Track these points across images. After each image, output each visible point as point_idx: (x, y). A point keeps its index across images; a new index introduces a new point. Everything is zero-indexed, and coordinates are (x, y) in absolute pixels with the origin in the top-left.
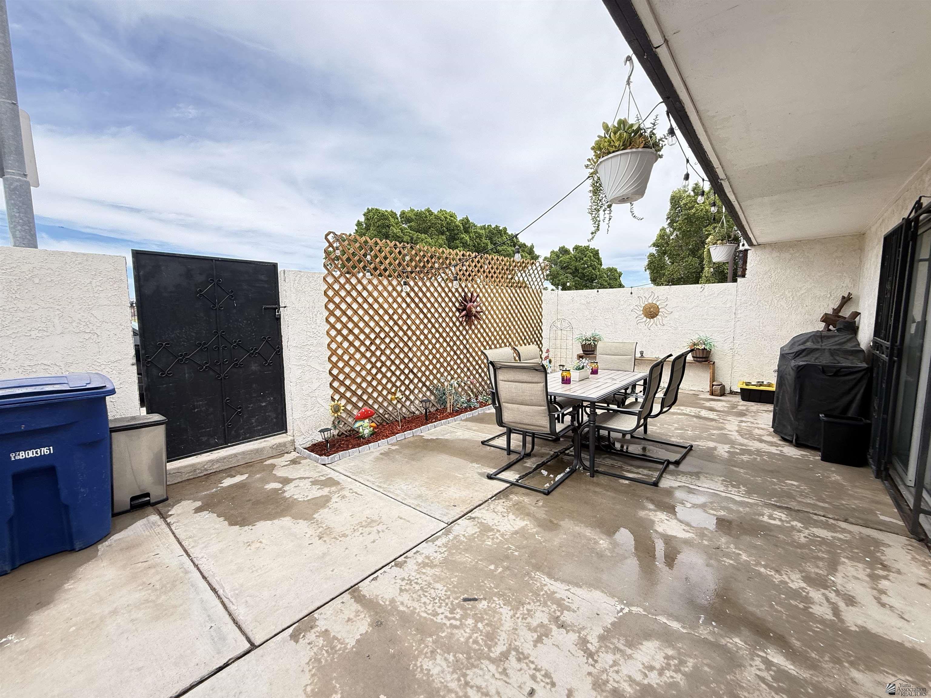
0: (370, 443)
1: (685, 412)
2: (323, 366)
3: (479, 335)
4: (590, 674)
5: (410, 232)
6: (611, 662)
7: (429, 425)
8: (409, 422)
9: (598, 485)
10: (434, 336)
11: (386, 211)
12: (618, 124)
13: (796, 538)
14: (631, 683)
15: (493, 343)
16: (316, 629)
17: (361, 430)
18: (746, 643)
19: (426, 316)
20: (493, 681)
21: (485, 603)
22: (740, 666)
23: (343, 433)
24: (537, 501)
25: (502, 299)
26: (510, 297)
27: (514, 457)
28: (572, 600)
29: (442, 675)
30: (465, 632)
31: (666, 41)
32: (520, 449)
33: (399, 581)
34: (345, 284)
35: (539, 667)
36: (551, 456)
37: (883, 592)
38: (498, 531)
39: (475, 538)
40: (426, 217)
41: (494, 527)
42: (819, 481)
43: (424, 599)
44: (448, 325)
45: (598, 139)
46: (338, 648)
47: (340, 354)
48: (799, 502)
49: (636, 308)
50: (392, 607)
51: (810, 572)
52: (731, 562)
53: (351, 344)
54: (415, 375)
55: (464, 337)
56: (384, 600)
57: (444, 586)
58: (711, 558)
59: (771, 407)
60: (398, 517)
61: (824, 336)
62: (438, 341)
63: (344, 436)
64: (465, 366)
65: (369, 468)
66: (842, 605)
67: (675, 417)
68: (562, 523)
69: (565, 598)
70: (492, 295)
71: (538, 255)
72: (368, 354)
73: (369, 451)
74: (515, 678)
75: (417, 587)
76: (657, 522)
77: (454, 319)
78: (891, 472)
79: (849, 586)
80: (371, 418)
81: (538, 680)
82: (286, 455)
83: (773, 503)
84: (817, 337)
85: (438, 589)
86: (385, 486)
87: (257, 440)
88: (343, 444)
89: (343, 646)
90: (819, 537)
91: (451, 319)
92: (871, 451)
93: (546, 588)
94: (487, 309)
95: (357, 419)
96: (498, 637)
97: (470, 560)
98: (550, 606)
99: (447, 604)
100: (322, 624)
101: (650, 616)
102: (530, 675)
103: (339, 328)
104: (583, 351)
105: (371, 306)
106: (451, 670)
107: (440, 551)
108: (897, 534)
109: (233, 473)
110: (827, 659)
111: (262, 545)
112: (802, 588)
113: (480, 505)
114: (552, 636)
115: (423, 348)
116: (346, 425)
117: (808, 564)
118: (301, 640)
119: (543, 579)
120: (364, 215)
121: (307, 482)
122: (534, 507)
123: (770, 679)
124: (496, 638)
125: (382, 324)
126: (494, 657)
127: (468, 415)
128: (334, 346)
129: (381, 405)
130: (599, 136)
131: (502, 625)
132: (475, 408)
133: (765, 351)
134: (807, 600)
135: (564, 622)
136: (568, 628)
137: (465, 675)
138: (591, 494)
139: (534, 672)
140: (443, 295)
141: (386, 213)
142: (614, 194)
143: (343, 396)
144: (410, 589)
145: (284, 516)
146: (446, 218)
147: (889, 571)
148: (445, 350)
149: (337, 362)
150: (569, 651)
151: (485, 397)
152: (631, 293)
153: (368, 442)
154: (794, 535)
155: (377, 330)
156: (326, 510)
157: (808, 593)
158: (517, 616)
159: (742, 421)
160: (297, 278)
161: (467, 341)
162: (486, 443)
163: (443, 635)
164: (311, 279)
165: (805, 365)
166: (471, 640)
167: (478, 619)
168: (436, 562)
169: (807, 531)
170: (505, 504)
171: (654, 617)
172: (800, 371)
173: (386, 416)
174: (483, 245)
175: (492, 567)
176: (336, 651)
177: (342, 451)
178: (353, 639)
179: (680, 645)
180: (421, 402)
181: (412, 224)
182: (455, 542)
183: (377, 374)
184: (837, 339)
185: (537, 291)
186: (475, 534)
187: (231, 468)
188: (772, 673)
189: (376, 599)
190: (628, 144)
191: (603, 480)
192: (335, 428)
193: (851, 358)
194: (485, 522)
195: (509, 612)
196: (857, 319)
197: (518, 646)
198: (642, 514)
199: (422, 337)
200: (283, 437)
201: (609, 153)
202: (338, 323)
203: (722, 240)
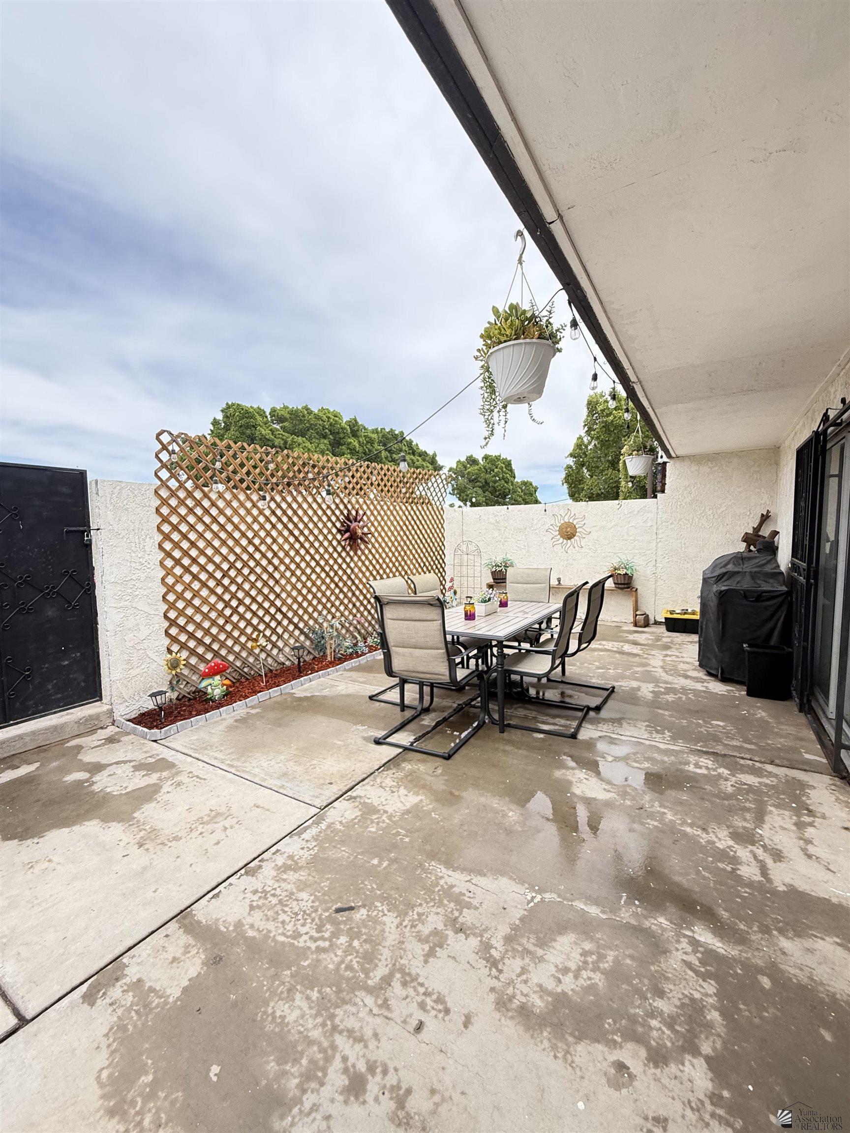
0: (222, 707)
1: (606, 647)
2: (155, 607)
3: (367, 563)
4: (493, 989)
5: (284, 434)
6: (518, 970)
7: (302, 679)
8: (276, 676)
9: (509, 742)
10: (308, 565)
11: (252, 407)
12: (509, 309)
13: (723, 787)
14: (542, 994)
15: (385, 572)
16: (124, 981)
17: (209, 690)
18: (671, 923)
19: (297, 539)
20: (370, 1019)
21: (363, 911)
22: (665, 952)
23: (184, 696)
24: (436, 768)
25: (395, 518)
26: (405, 515)
27: (408, 714)
28: (474, 893)
29: (301, 1022)
30: (336, 956)
31: (560, 216)
32: (416, 703)
33: (249, 895)
34: (186, 498)
35: (430, 990)
36: (455, 710)
37: (808, 842)
38: (386, 812)
39: (355, 824)
40: (304, 416)
41: (381, 807)
42: (744, 718)
43: (282, 917)
44: (326, 550)
45: (488, 325)
46: (154, 1005)
47: (180, 591)
48: (726, 745)
49: (551, 527)
50: (238, 934)
51: (738, 827)
52: (656, 823)
53: (195, 577)
54: (285, 615)
55: (348, 566)
56: (227, 925)
57: (311, 895)
58: (634, 822)
59: (695, 638)
60: (255, 805)
61: (745, 558)
62: (313, 571)
63: (186, 700)
64: (350, 601)
65: (218, 741)
66: (769, 862)
67: (596, 653)
68: (464, 794)
69: (466, 892)
70: (382, 513)
71: (441, 465)
72: (219, 590)
73: (219, 718)
74: (399, 1009)
75: (274, 901)
76: (575, 783)
77: (335, 543)
78: (813, 704)
79: (776, 839)
80: (224, 673)
81: (428, 1008)
82: (99, 731)
83: (699, 748)
84: (738, 558)
85: (302, 900)
86: (239, 764)
87: (55, 713)
88: (185, 711)
89: (163, 1000)
90: (746, 784)
91: (330, 543)
92: (794, 682)
93: (442, 882)
94: (376, 530)
95: (205, 676)
96: (379, 957)
97: (347, 854)
98: (446, 905)
99: (313, 920)
100: (133, 972)
101: (565, 902)
102: (418, 1003)
103: (178, 557)
104: (494, 579)
105: (222, 527)
106: (314, 1012)
107: (308, 847)
108: (822, 773)
109: (16, 762)
110: (755, 929)
111: (52, 865)
112: (730, 847)
113: (363, 780)
114: (448, 945)
115: (294, 580)
116: (189, 685)
117: (736, 817)
118: (99, 1002)
119: (439, 870)
120: (222, 411)
121: (128, 768)
122: (432, 776)
123: (697, 963)
124: (377, 958)
125: (238, 550)
126: (373, 984)
127: (354, 662)
128: (170, 580)
129: (238, 656)
130: (489, 323)
131: (384, 939)
132: (363, 654)
133: (688, 576)
134: (735, 860)
135: (463, 924)
136: (468, 932)
137: (332, 1017)
138: (500, 754)
139: (424, 997)
140: (320, 512)
141: (251, 410)
142: (508, 392)
143: (184, 646)
144: (264, 904)
145: (89, 820)
146: (329, 418)
147: (814, 816)
148: (323, 582)
149: (176, 601)
150: (468, 962)
151: (376, 640)
152: (545, 511)
153: (219, 705)
154: (721, 785)
155: (232, 558)
156: (153, 804)
157: (735, 852)
158: (404, 924)
159: (666, 656)
160: (116, 491)
161: (352, 570)
162: (375, 698)
163: (306, 964)
164: (136, 492)
165: (727, 591)
166: (343, 966)
167: (353, 935)
168: (302, 863)
169: (734, 779)
170: (395, 776)
171: (570, 903)
172: (723, 596)
173: (246, 670)
174: (376, 452)
175: (375, 861)
176: (151, 1009)
177: (182, 720)
178: (178, 988)
179: (598, 936)
180: (293, 649)
181: (286, 424)
182: (329, 833)
183: (231, 615)
184: (757, 561)
185: (437, 508)
186: (355, 819)
187: (14, 755)
188: (699, 955)
189: (216, 924)
190: (520, 332)
191: (516, 735)
192: (173, 689)
193: (771, 581)
194: (369, 801)
195: (394, 920)
196: (776, 539)
197: (404, 965)
198: (558, 774)
199: (293, 566)
200: (95, 707)
201: (500, 343)
202: (176, 550)
203: (638, 451)
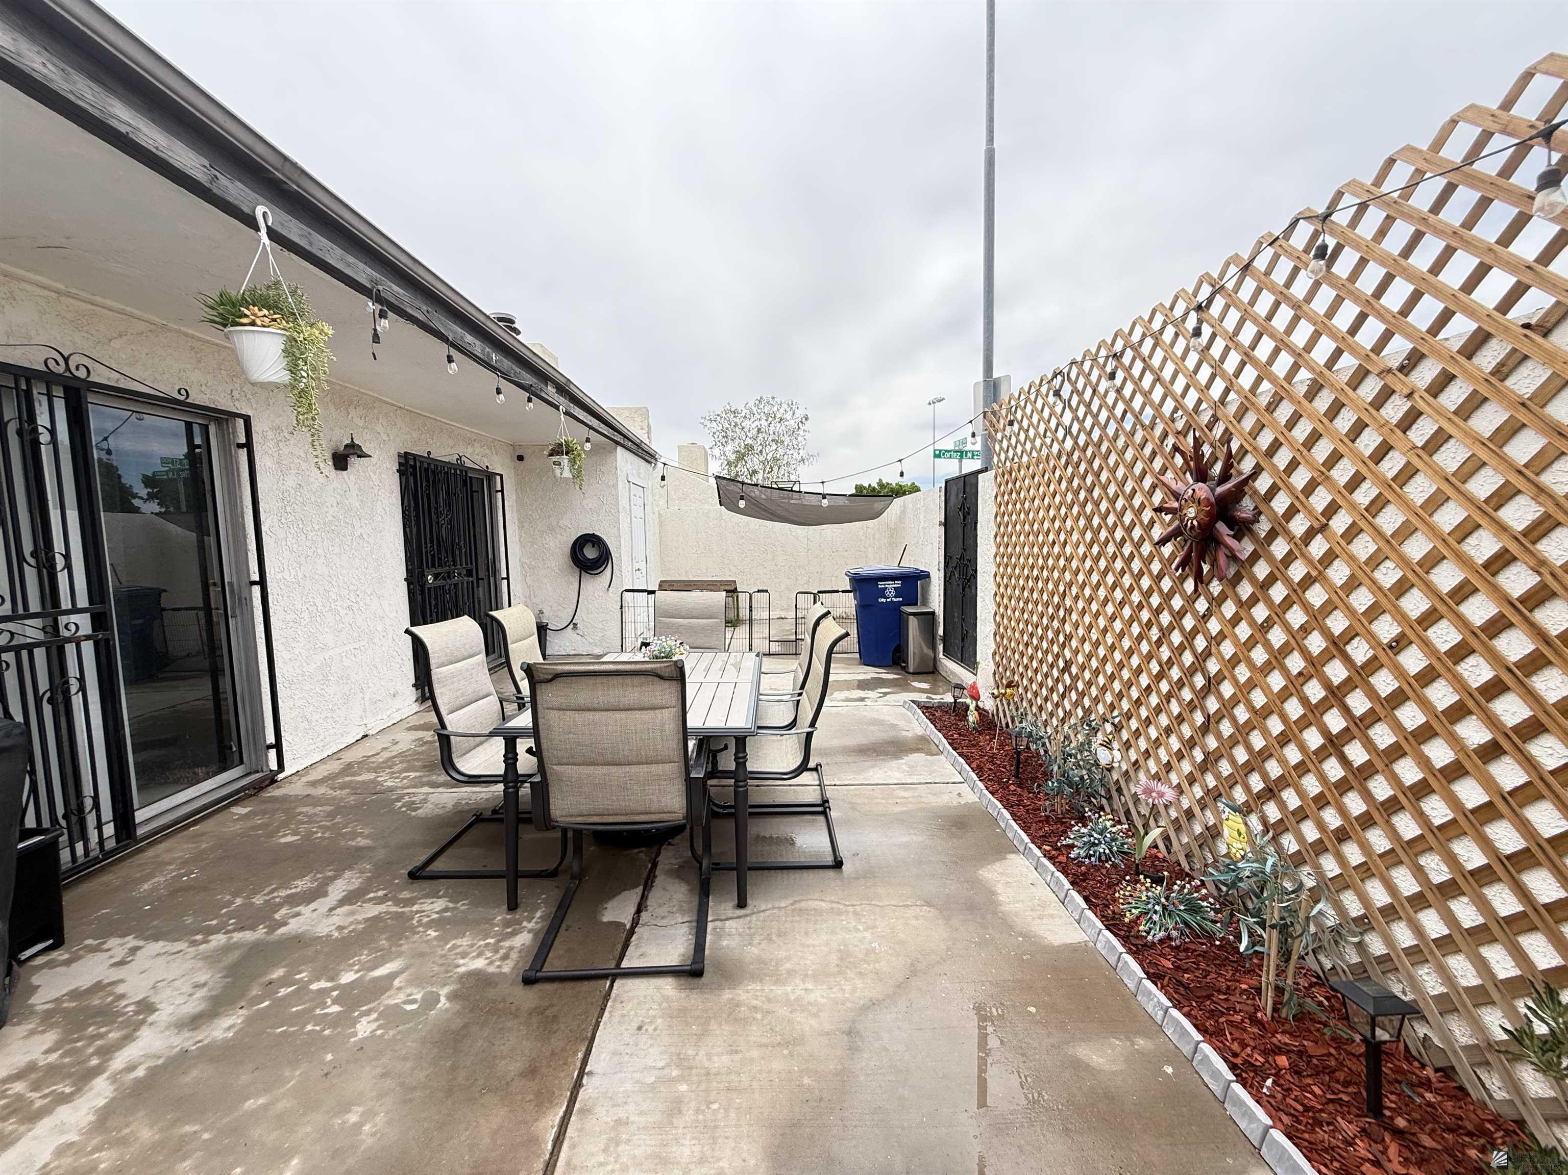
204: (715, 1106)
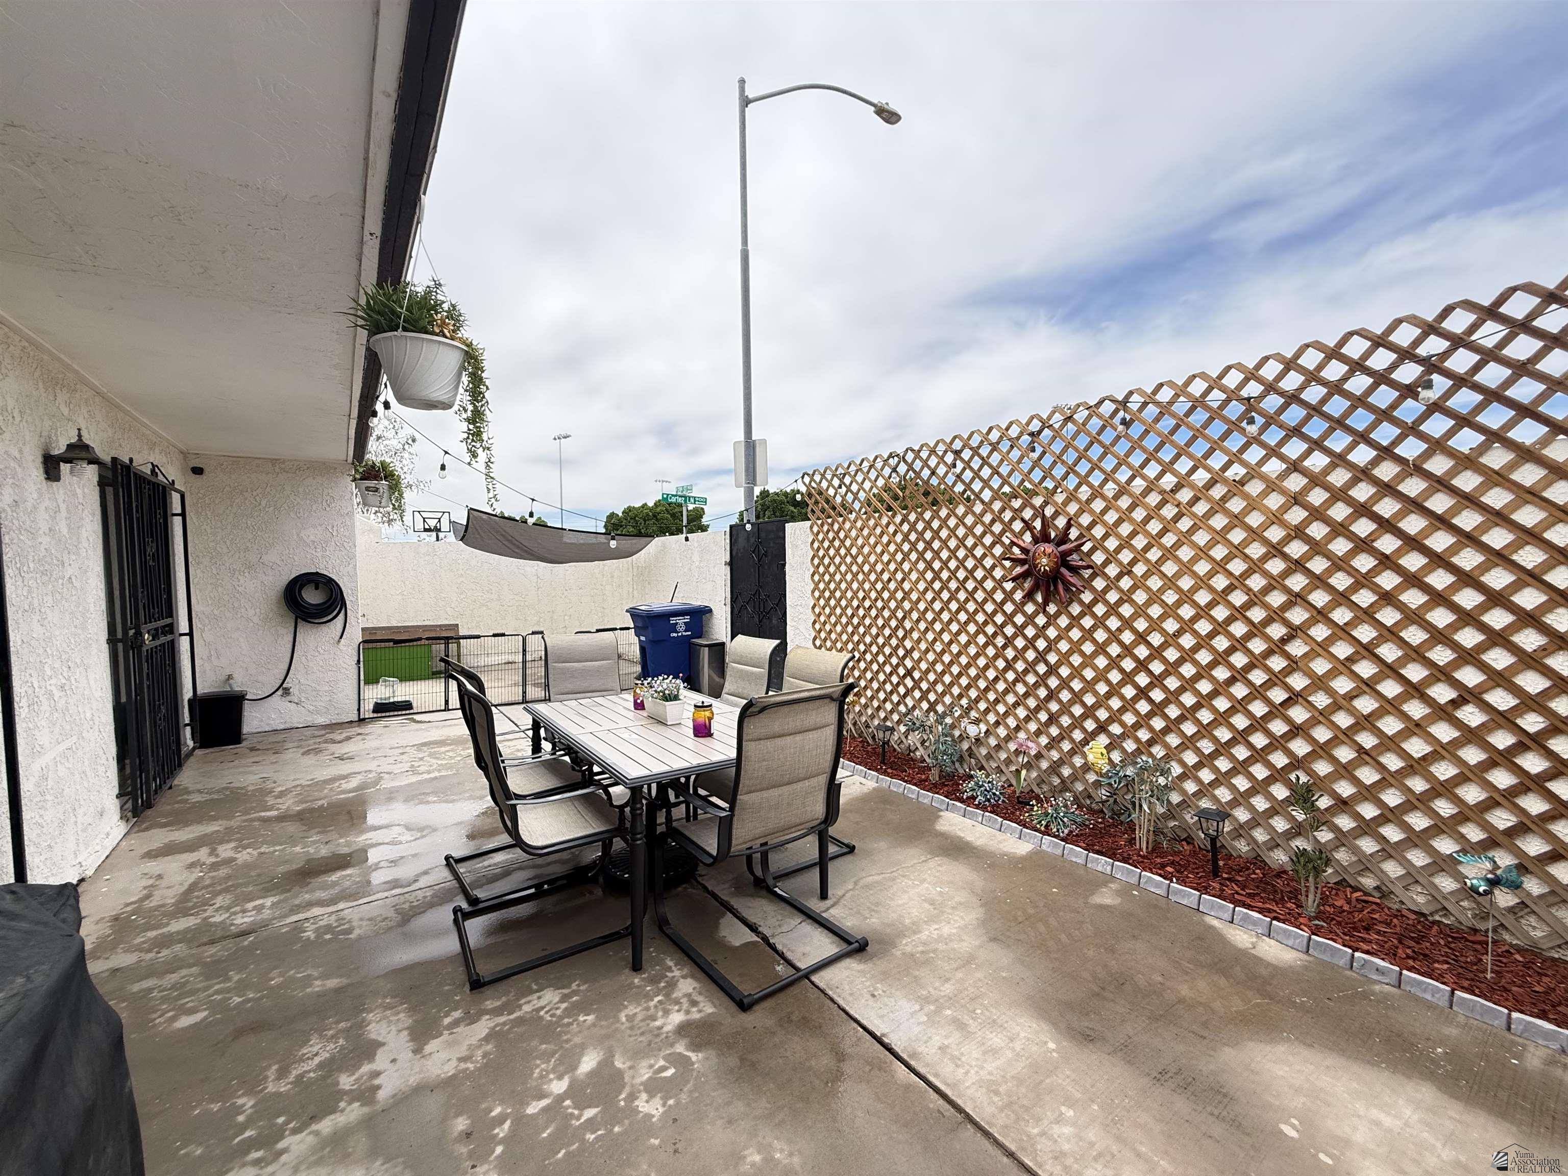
83: (251, 936)
154: (231, 899)
169: (207, 915)
204: (979, 1011)
